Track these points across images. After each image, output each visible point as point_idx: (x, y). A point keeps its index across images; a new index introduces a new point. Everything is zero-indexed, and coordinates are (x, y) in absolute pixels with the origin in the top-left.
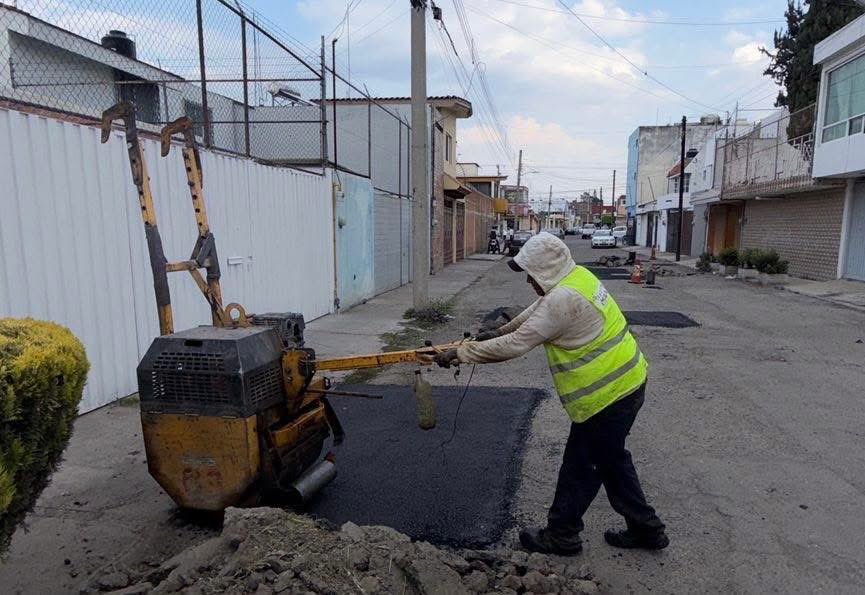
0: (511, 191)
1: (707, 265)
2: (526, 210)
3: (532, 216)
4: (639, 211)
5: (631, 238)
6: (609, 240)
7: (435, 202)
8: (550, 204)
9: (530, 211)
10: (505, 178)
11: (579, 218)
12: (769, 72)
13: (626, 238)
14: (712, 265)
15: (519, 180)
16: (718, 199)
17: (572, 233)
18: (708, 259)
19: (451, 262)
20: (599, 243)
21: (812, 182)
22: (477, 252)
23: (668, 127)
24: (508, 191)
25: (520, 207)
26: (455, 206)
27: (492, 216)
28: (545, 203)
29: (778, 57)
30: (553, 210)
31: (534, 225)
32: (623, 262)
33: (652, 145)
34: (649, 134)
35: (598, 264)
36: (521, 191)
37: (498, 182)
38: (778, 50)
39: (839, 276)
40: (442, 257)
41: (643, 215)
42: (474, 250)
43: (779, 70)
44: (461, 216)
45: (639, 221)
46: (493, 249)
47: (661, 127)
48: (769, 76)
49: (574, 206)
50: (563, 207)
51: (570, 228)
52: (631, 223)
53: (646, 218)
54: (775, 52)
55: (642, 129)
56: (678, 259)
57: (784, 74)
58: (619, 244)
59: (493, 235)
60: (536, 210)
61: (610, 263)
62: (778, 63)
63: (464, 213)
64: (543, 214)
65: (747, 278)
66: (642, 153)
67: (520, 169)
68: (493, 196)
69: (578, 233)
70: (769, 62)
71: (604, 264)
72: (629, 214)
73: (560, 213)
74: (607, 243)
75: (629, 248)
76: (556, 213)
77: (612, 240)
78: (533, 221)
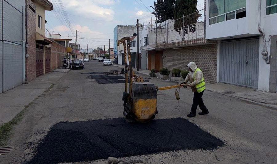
0: (73, 45)
1: (154, 74)
2: (79, 52)
3: (81, 54)
4: (119, 53)
5: (116, 62)
6: (109, 62)
7: (27, 45)
8: (87, 50)
9: (80, 52)
10: (71, 40)
11: (97, 55)
12: (153, 13)
13: (114, 62)
14: (156, 74)
15: (76, 41)
16: (155, 49)
17: (95, 60)
18: (154, 72)
19: (43, 74)
20: (106, 63)
21: (206, 41)
22: (58, 68)
23: (127, 26)
24: (72, 45)
25: (77, 51)
26: (45, 49)
27: (65, 53)
28: (86, 50)
29: (155, 9)
30: (88, 52)
31: (82, 57)
32: (119, 73)
33: (122, 31)
34: (121, 28)
35: (110, 74)
36: (77, 45)
37: (68, 41)
38: (155, 7)
39: (218, 81)
40: (35, 73)
41: (120, 54)
42: (57, 67)
43: (156, 12)
44: (48, 53)
45: (119, 56)
46: (65, 67)
47: (124, 26)
48: (153, 14)
49: (95, 51)
50: (92, 51)
51: (94, 58)
52: (116, 57)
53: (122, 55)
54: (154, 7)
55: (118, 26)
56: (138, 71)
57: (157, 14)
58: (112, 64)
59: (65, 61)
60: (83, 52)
61: (114, 73)
62: (156, 11)
63: (50, 52)
64: (85, 54)
65: (175, 81)
66: (119, 34)
67: (76, 37)
68: (66, 46)
69: (97, 60)
70: (153, 10)
71: (112, 74)
72: (115, 54)
73: (91, 53)
74: (109, 63)
75: (116, 65)
76: (89, 53)
77: (110, 63)
78: (82, 56)
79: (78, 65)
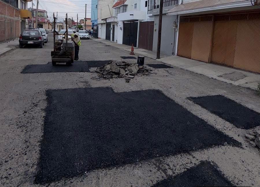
2: (46, 20)
4: (99, 22)
5: (95, 34)
9: (48, 21)
25: (43, 19)
27: (18, 19)
45: (99, 27)
72: (93, 24)
73: (61, 23)
74: (86, 37)
75: (96, 40)
76: (59, 23)
77: (88, 35)
78: (50, 25)
79: (32, 39)
